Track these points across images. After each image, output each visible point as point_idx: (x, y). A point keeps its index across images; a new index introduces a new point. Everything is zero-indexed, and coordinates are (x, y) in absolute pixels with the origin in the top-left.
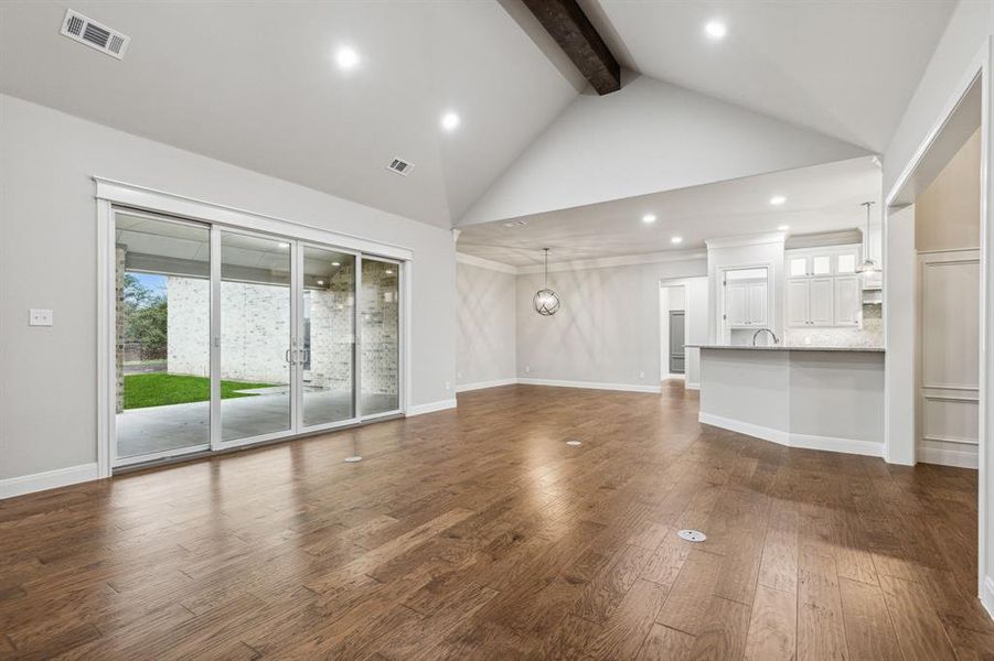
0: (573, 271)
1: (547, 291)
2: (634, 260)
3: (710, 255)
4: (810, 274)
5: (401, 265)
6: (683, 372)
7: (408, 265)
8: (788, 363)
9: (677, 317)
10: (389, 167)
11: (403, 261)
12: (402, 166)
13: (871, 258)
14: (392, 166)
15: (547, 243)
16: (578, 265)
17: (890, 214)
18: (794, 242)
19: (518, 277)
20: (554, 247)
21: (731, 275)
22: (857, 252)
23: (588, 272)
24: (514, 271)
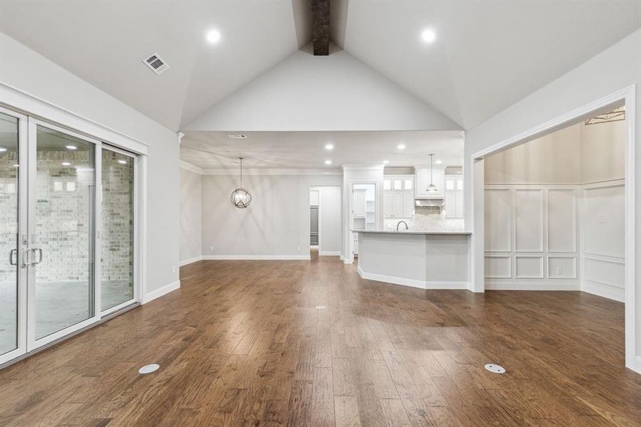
0: (250, 176)
1: (242, 190)
2: (294, 172)
3: (345, 174)
4: (392, 189)
5: (136, 159)
6: (318, 244)
7: (145, 159)
8: (425, 241)
9: (315, 209)
10: (145, 61)
11: (138, 155)
12: (158, 64)
13: (433, 184)
14: (149, 61)
15: (243, 153)
16: (254, 172)
17: (475, 162)
18: (389, 170)
19: (203, 177)
20: (249, 157)
21: (356, 187)
22: (412, 178)
23: (262, 178)
24: (201, 172)
